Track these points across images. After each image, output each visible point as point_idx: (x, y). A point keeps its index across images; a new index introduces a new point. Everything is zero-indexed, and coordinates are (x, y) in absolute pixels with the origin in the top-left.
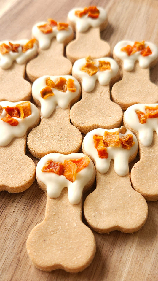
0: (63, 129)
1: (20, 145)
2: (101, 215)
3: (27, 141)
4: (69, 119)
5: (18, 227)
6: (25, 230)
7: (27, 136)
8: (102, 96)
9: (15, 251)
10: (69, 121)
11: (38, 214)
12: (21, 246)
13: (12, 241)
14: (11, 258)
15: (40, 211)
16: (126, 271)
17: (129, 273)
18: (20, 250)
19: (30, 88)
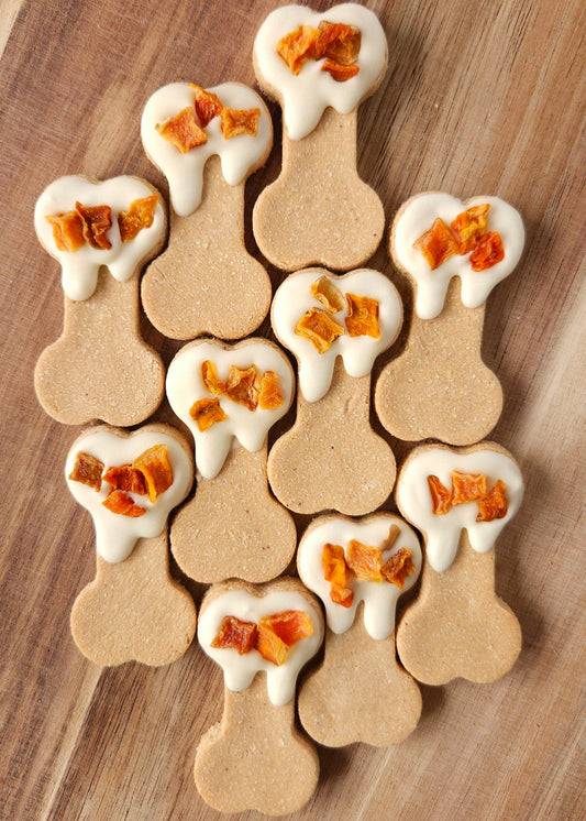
0: (251, 512)
1: (154, 557)
2: (331, 719)
3: (169, 545)
4: (265, 483)
5: (172, 722)
6: (187, 727)
7: (169, 532)
8: (350, 411)
9: (172, 766)
10: (266, 489)
11: (210, 697)
12: (183, 757)
13: (166, 748)
14: (168, 776)
15: (213, 690)
16: (369, 796)
17: (373, 800)
18: (181, 762)
19: (161, 380)
